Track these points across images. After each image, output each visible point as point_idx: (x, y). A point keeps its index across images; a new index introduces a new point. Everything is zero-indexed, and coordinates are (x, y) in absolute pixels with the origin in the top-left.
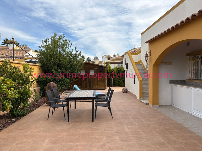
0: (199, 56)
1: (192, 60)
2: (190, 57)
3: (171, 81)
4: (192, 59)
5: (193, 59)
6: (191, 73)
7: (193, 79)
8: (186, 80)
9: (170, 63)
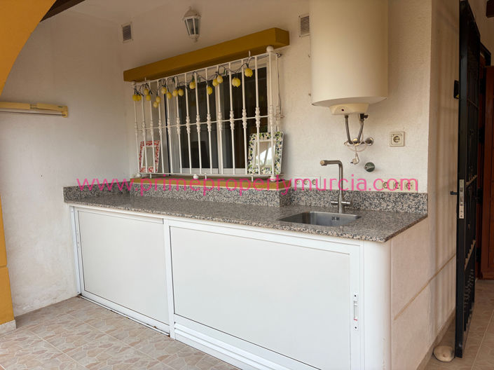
0: (173, 80)
1: (148, 98)
2: (139, 84)
3: (69, 188)
4: (146, 93)
5: (153, 93)
6: (149, 150)
7: (158, 177)
8: (132, 180)
9: (59, 110)
